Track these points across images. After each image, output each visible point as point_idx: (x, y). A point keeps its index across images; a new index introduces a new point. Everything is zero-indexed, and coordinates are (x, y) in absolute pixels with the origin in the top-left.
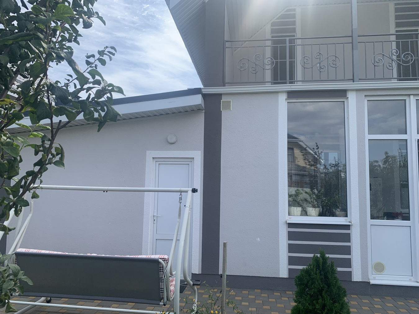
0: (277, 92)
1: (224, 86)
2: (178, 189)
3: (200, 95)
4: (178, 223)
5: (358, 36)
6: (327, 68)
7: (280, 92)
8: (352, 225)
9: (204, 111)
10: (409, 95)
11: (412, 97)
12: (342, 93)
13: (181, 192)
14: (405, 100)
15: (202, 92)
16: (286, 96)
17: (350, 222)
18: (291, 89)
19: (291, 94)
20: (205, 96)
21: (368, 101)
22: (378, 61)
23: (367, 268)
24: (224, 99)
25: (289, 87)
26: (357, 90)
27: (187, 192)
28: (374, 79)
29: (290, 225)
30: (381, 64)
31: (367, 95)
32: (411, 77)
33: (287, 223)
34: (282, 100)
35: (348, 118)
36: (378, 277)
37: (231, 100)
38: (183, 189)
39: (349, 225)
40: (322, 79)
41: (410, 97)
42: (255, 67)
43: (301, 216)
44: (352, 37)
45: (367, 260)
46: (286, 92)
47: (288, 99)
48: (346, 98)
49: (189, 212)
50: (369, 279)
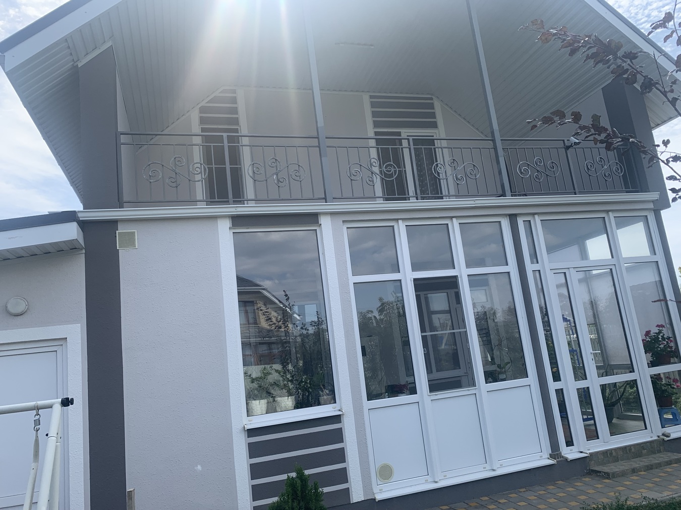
0: (214, 218)
1: (121, 206)
2: (32, 404)
3: (75, 225)
4: (32, 472)
5: (326, 138)
6: (287, 182)
7: (219, 217)
8: (343, 414)
9: (84, 251)
10: (397, 220)
11: (400, 222)
12: (312, 218)
13: (38, 408)
14: (393, 226)
15: (78, 218)
16: (230, 223)
17: (340, 410)
18: (237, 212)
19: (238, 220)
20: (84, 225)
21: (348, 229)
22: (355, 174)
23: (370, 477)
24: (121, 229)
25: (233, 210)
26: (332, 214)
27: (51, 407)
28: (353, 198)
29: (251, 432)
30: (359, 178)
31: (345, 221)
32: (397, 196)
33: (246, 429)
34: (224, 229)
35: (323, 253)
36: (385, 487)
37: (136, 231)
38: (41, 403)
39: (340, 416)
40: (282, 197)
41: (398, 222)
42: (174, 176)
43: (266, 413)
44: (318, 138)
45: (369, 465)
46: (229, 217)
47: (234, 227)
48: (318, 225)
49: (56, 446)
50: (374, 494)
